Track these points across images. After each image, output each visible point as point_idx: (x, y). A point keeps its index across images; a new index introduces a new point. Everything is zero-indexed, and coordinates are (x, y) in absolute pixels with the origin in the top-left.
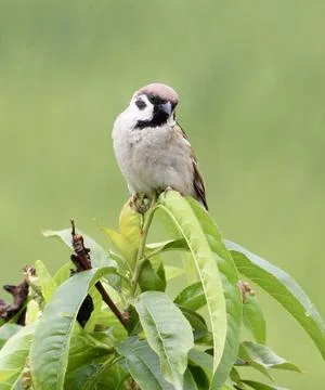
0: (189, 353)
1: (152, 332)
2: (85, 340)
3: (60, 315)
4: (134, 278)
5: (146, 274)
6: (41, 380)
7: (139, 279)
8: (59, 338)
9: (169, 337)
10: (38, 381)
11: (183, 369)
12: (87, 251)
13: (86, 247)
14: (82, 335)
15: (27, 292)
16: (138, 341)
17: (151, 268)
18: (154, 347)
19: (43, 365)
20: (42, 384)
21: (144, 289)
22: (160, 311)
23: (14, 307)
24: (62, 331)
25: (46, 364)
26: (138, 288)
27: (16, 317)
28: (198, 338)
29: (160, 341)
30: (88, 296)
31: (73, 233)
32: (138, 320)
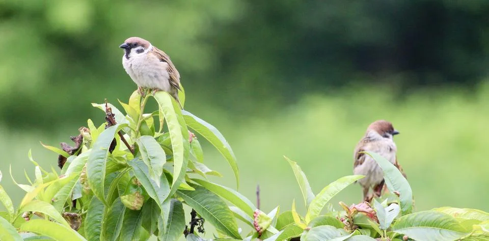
0: (164, 166)
1: (146, 155)
2: (112, 159)
3: (101, 148)
4: (137, 129)
5: (143, 127)
6: (93, 181)
7: (140, 129)
8: (100, 160)
9: (153, 158)
10: (91, 182)
11: (160, 174)
12: (113, 115)
13: (113, 113)
14: (110, 157)
15: (82, 141)
16: (138, 160)
17: (146, 124)
18: (146, 162)
19: (93, 174)
20: (93, 184)
21: (142, 135)
22: (150, 145)
23: (76, 148)
24: (101, 157)
25: (95, 173)
26: (139, 133)
27: (77, 153)
28: (168, 159)
29: (150, 160)
30: (115, 138)
31: (106, 106)
32: (139, 150)
